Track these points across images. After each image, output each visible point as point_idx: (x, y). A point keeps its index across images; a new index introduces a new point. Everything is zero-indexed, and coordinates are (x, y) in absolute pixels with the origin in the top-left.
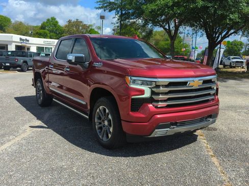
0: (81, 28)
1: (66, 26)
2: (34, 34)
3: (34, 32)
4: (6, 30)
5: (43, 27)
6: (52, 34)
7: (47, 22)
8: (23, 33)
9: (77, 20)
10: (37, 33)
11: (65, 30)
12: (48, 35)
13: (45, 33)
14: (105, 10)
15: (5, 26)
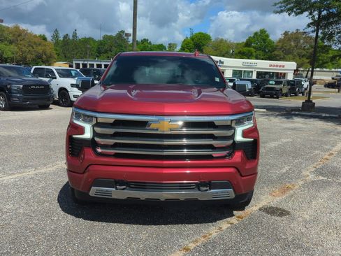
0: (302, 41)
1: (280, 41)
2: (236, 54)
3: (237, 51)
4: (204, 51)
5: (248, 44)
6: (258, 52)
7: (254, 37)
8: (223, 53)
9: (297, 30)
10: (240, 53)
11: (277, 46)
12: (254, 54)
13: (249, 51)
14: (289, 14)
15: (204, 45)
